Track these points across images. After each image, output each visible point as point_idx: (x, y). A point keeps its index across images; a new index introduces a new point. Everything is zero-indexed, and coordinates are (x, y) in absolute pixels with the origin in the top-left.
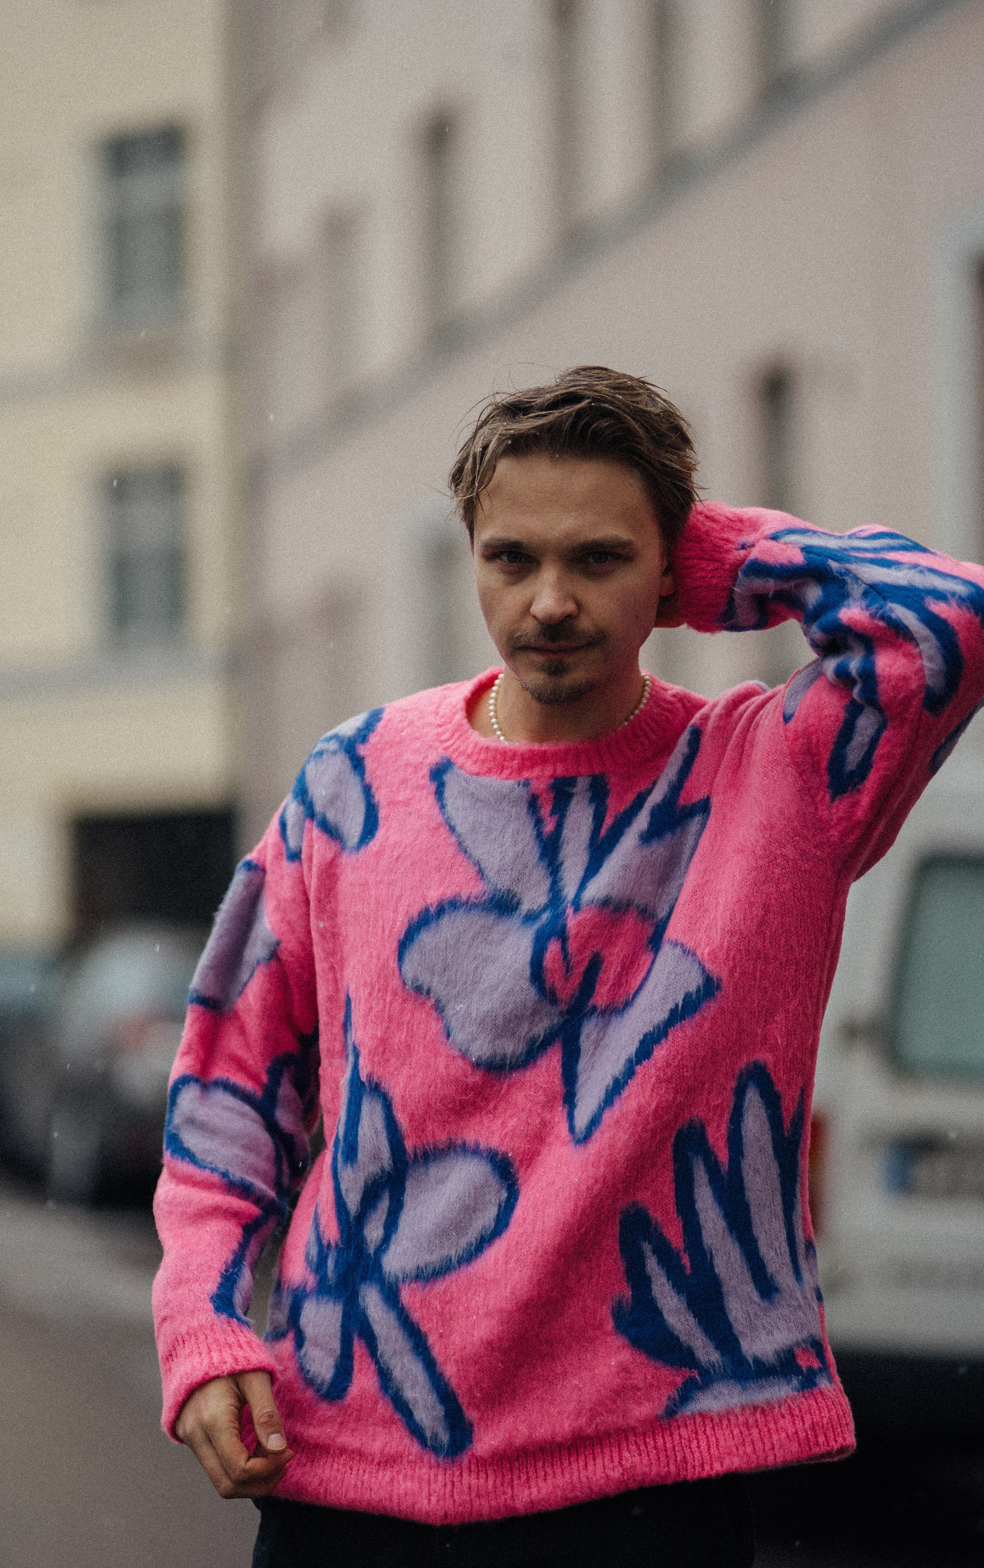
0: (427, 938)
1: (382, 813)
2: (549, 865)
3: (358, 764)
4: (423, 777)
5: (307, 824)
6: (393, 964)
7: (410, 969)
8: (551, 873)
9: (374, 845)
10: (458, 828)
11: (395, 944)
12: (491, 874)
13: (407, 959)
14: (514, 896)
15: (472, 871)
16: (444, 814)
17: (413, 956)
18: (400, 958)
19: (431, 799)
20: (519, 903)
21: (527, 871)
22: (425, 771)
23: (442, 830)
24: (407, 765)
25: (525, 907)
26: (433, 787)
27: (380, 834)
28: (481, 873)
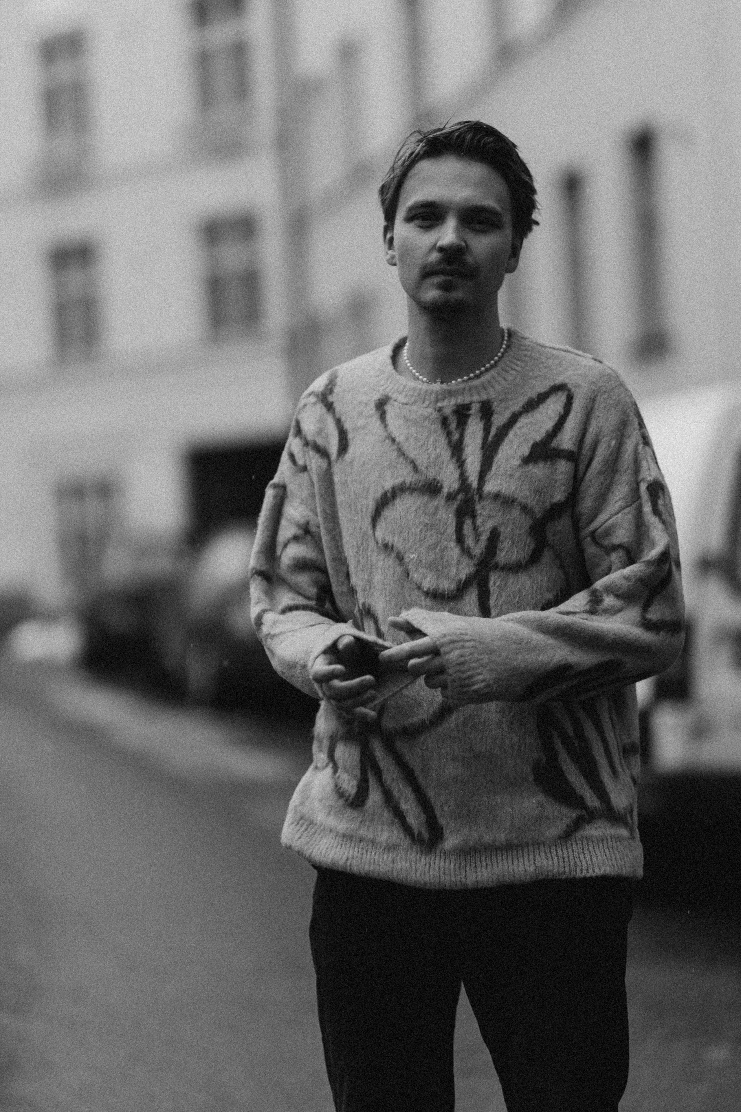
0: (388, 513)
1: (350, 436)
2: (457, 461)
3: (330, 407)
4: (371, 409)
5: (306, 449)
6: (370, 532)
7: (380, 534)
8: (459, 467)
9: (348, 457)
10: (397, 439)
11: (370, 519)
12: (422, 468)
13: (378, 527)
14: (438, 483)
15: (410, 468)
16: (387, 431)
17: (381, 526)
18: (374, 527)
19: (378, 423)
20: (441, 487)
21: (444, 465)
22: (372, 405)
23: (387, 441)
24: (361, 403)
25: (445, 490)
26: (378, 415)
27: (351, 450)
28: (416, 468)
